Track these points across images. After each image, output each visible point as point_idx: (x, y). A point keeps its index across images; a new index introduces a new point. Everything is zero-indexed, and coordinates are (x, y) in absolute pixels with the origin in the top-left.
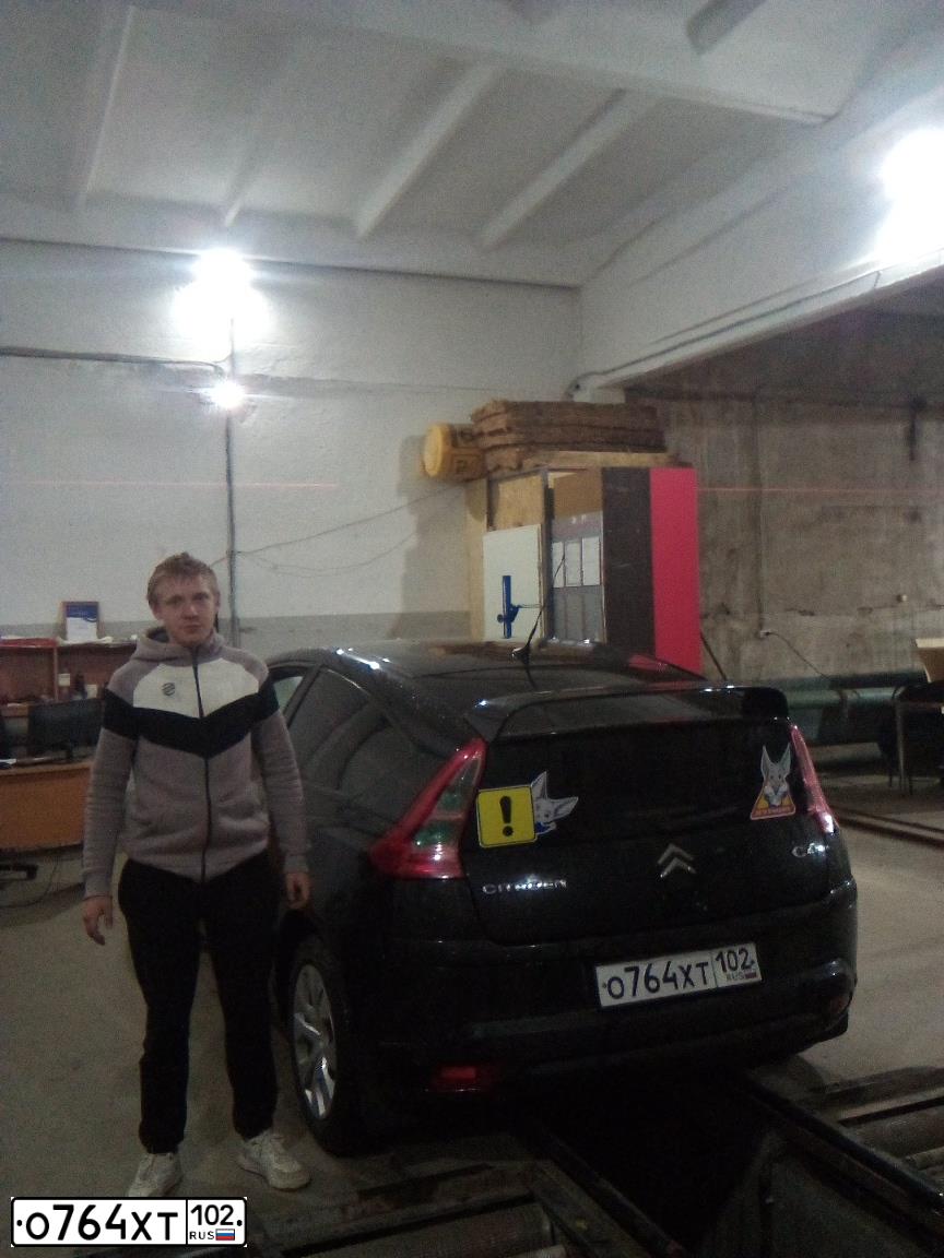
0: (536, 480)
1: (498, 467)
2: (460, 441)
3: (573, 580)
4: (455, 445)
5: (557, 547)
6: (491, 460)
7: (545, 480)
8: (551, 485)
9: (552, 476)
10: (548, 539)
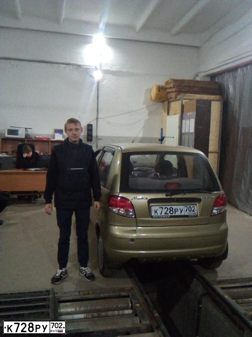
0: (180, 102)
1: (171, 98)
2: (161, 90)
3: (187, 131)
4: (159, 91)
5: (184, 121)
6: (169, 96)
7: (182, 102)
8: (183, 104)
9: (184, 101)
10: (181, 119)
